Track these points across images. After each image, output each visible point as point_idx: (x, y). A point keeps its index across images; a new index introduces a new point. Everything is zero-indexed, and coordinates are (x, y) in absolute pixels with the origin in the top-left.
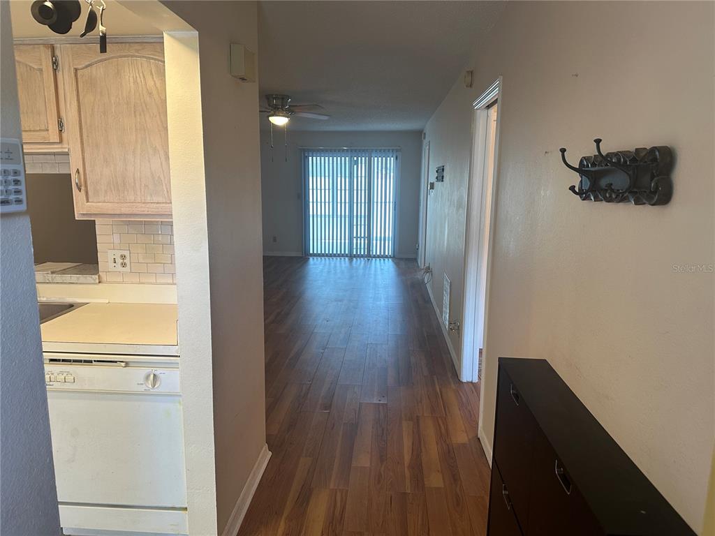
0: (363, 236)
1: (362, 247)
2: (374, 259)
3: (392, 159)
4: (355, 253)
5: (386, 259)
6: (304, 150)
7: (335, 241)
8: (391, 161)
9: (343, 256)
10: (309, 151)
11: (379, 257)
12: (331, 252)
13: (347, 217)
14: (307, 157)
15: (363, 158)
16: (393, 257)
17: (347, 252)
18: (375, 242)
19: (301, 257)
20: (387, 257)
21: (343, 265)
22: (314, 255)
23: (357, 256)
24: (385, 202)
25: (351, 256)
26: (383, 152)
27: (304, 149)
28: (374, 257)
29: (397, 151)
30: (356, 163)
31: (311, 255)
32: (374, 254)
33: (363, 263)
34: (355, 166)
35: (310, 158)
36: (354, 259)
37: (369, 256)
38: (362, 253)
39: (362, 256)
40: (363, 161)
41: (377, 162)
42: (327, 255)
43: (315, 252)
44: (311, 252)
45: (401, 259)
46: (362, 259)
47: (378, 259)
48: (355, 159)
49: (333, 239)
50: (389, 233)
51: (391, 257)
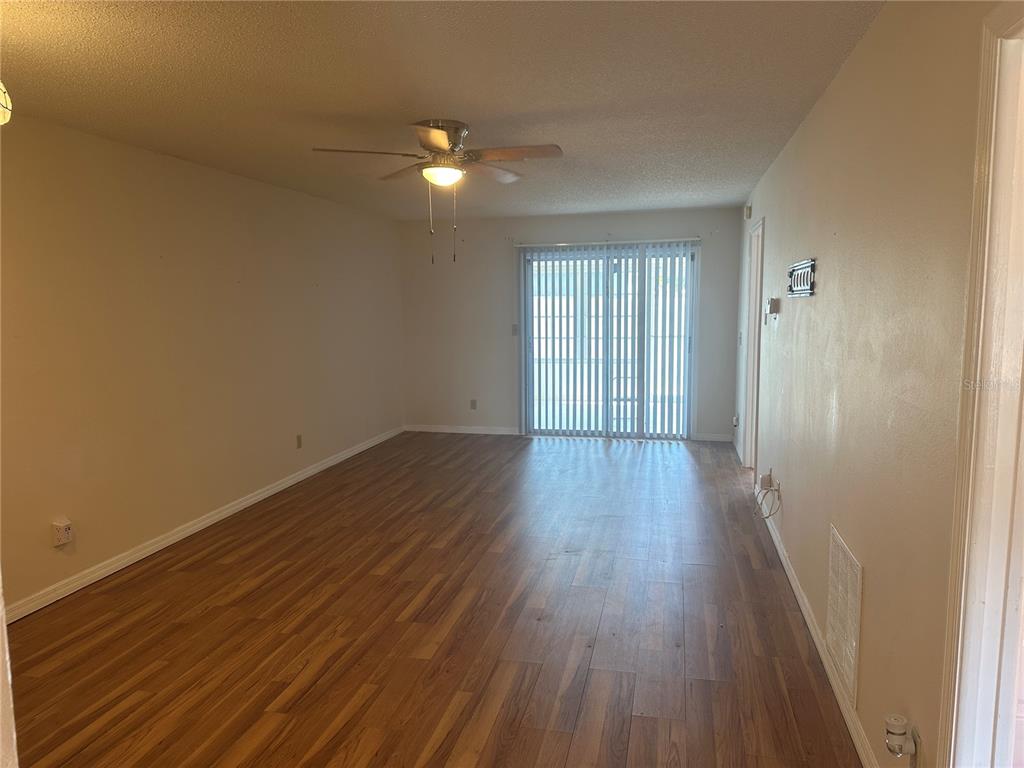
0: (629, 395)
1: (629, 415)
2: (651, 442)
3: (684, 259)
4: (615, 430)
5: (674, 443)
6: (525, 250)
7: (578, 403)
8: (682, 264)
9: (593, 434)
10: (533, 250)
11: (659, 437)
12: (571, 428)
13: (600, 362)
14: (530, 262)
15: (630, 261)
16: (688, 440)
17: (600, 429)
18: (652, 405)
19: (519, 437)
20: (675, 438)
21: (593, 456)
22: (542, 433)
23: (619, 436)
24: (671, 336)
25: (609, 436)
26: (666, 246)
27: (525, 248)
28: (651, 437)
29: (694, 244)
30: (617, 268)
31: (536, 433)
32: (651, 431)
33: (629, 449)
34: (616, 275)
35: (535, 264)
36: (614, 441)
37: (641, 436)
38: (629, 430)
39: (629, 436)
40: (629, 264)
41: (656, 264)
42: (564, 433)
43: (543, 427)
44: (536, 427)
45: (703, 443)
46: (628, 441)
47: (658, 442)
48: (615, 261)
49: (575, 400)
50: (680, 389)
51: (682, 439)
